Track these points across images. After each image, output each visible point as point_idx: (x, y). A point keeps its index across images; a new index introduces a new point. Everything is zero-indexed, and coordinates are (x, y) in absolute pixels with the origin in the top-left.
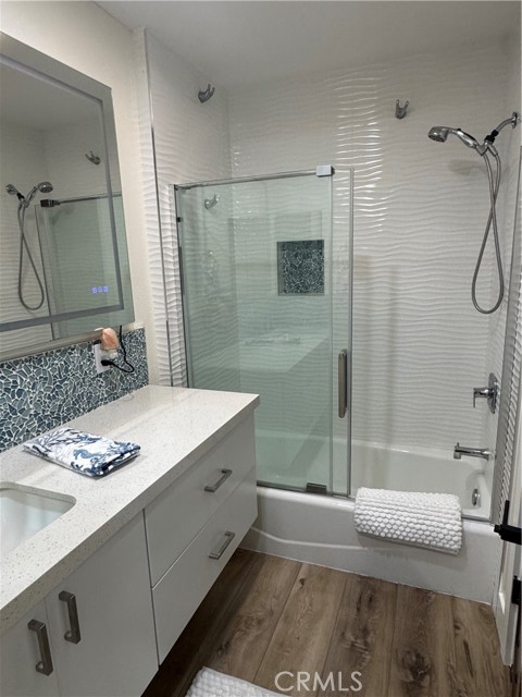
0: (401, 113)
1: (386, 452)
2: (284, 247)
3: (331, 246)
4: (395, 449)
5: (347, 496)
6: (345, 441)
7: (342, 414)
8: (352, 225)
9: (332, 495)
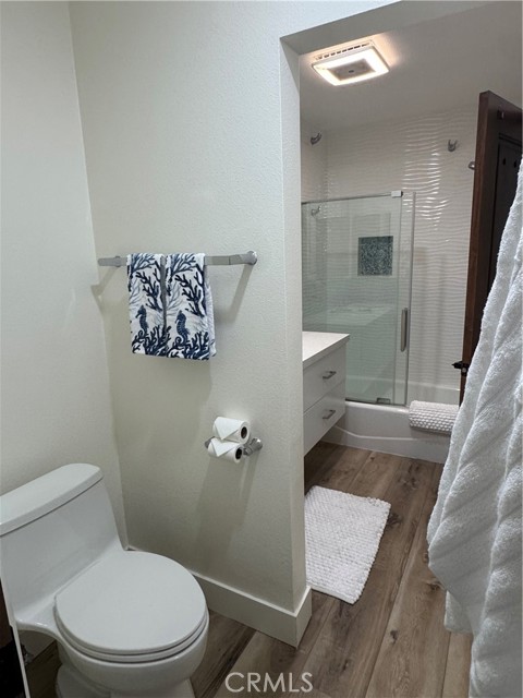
0: (452, 148)
1: (434, 389)
2: (362, 240)
3: (400, 241)
4: (441, 387)
5: (404, 405)
6: (404, 382)
7: (402, 350)
8: (413, 226)
9: (394, 405)
